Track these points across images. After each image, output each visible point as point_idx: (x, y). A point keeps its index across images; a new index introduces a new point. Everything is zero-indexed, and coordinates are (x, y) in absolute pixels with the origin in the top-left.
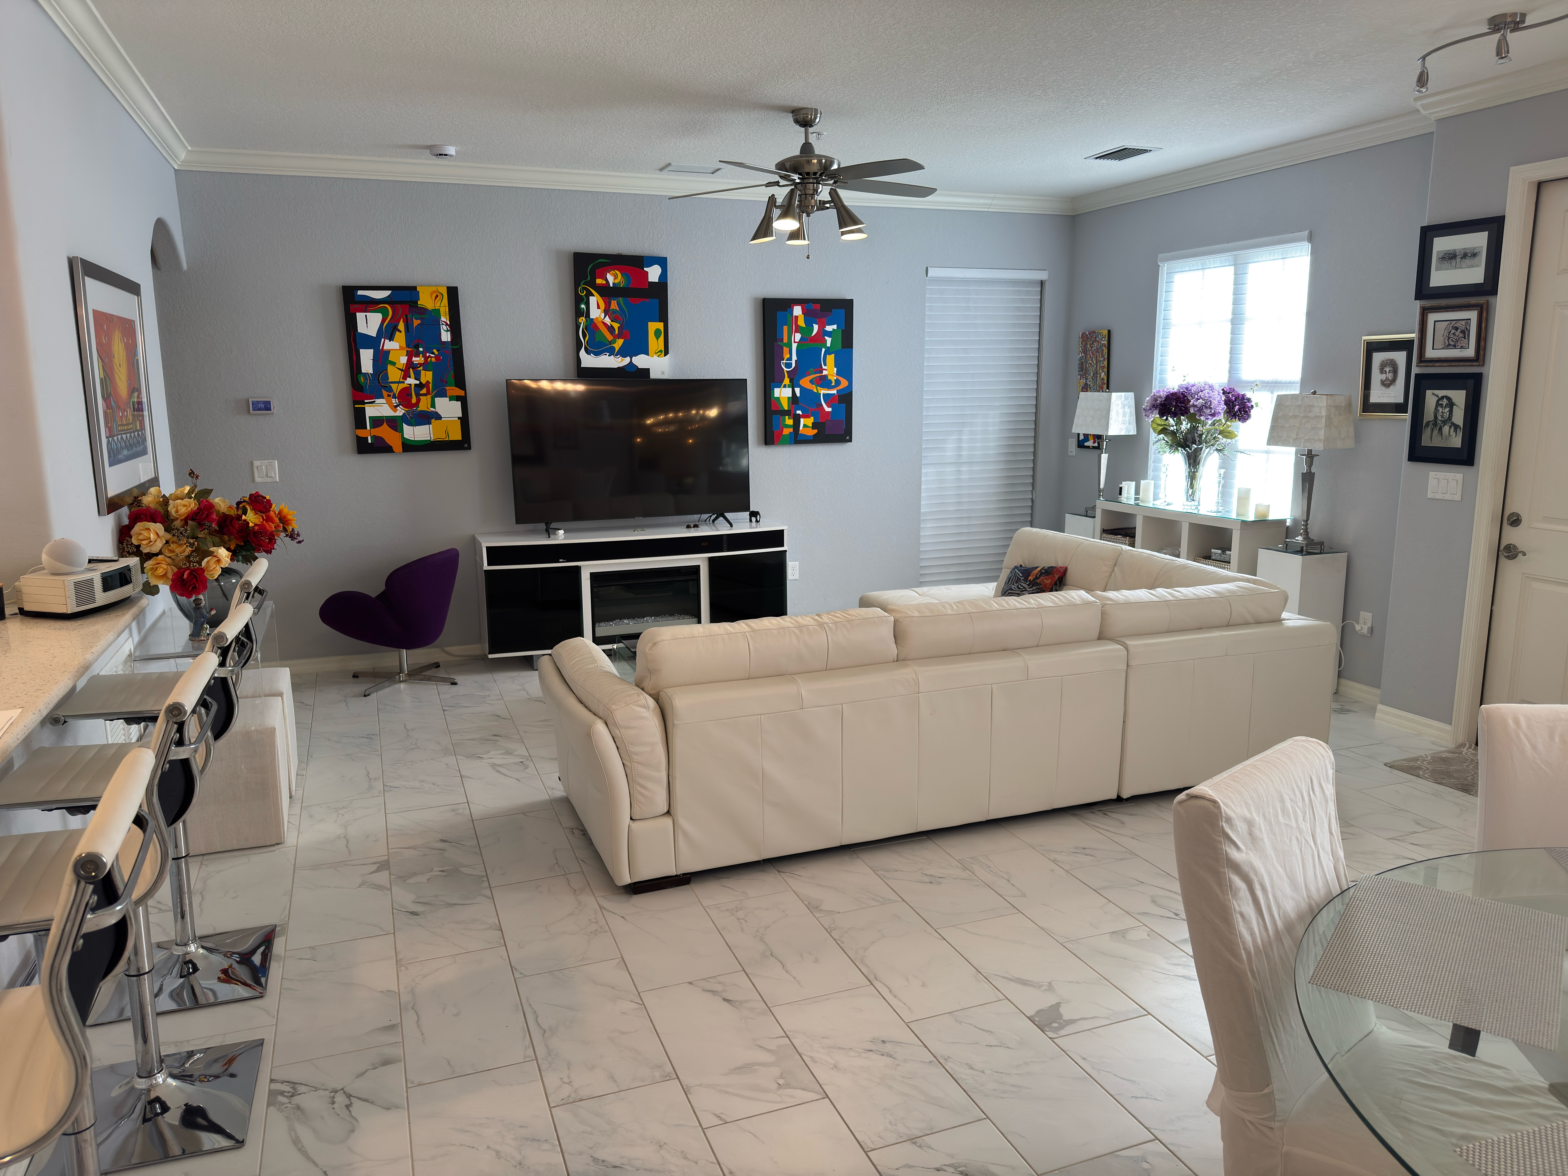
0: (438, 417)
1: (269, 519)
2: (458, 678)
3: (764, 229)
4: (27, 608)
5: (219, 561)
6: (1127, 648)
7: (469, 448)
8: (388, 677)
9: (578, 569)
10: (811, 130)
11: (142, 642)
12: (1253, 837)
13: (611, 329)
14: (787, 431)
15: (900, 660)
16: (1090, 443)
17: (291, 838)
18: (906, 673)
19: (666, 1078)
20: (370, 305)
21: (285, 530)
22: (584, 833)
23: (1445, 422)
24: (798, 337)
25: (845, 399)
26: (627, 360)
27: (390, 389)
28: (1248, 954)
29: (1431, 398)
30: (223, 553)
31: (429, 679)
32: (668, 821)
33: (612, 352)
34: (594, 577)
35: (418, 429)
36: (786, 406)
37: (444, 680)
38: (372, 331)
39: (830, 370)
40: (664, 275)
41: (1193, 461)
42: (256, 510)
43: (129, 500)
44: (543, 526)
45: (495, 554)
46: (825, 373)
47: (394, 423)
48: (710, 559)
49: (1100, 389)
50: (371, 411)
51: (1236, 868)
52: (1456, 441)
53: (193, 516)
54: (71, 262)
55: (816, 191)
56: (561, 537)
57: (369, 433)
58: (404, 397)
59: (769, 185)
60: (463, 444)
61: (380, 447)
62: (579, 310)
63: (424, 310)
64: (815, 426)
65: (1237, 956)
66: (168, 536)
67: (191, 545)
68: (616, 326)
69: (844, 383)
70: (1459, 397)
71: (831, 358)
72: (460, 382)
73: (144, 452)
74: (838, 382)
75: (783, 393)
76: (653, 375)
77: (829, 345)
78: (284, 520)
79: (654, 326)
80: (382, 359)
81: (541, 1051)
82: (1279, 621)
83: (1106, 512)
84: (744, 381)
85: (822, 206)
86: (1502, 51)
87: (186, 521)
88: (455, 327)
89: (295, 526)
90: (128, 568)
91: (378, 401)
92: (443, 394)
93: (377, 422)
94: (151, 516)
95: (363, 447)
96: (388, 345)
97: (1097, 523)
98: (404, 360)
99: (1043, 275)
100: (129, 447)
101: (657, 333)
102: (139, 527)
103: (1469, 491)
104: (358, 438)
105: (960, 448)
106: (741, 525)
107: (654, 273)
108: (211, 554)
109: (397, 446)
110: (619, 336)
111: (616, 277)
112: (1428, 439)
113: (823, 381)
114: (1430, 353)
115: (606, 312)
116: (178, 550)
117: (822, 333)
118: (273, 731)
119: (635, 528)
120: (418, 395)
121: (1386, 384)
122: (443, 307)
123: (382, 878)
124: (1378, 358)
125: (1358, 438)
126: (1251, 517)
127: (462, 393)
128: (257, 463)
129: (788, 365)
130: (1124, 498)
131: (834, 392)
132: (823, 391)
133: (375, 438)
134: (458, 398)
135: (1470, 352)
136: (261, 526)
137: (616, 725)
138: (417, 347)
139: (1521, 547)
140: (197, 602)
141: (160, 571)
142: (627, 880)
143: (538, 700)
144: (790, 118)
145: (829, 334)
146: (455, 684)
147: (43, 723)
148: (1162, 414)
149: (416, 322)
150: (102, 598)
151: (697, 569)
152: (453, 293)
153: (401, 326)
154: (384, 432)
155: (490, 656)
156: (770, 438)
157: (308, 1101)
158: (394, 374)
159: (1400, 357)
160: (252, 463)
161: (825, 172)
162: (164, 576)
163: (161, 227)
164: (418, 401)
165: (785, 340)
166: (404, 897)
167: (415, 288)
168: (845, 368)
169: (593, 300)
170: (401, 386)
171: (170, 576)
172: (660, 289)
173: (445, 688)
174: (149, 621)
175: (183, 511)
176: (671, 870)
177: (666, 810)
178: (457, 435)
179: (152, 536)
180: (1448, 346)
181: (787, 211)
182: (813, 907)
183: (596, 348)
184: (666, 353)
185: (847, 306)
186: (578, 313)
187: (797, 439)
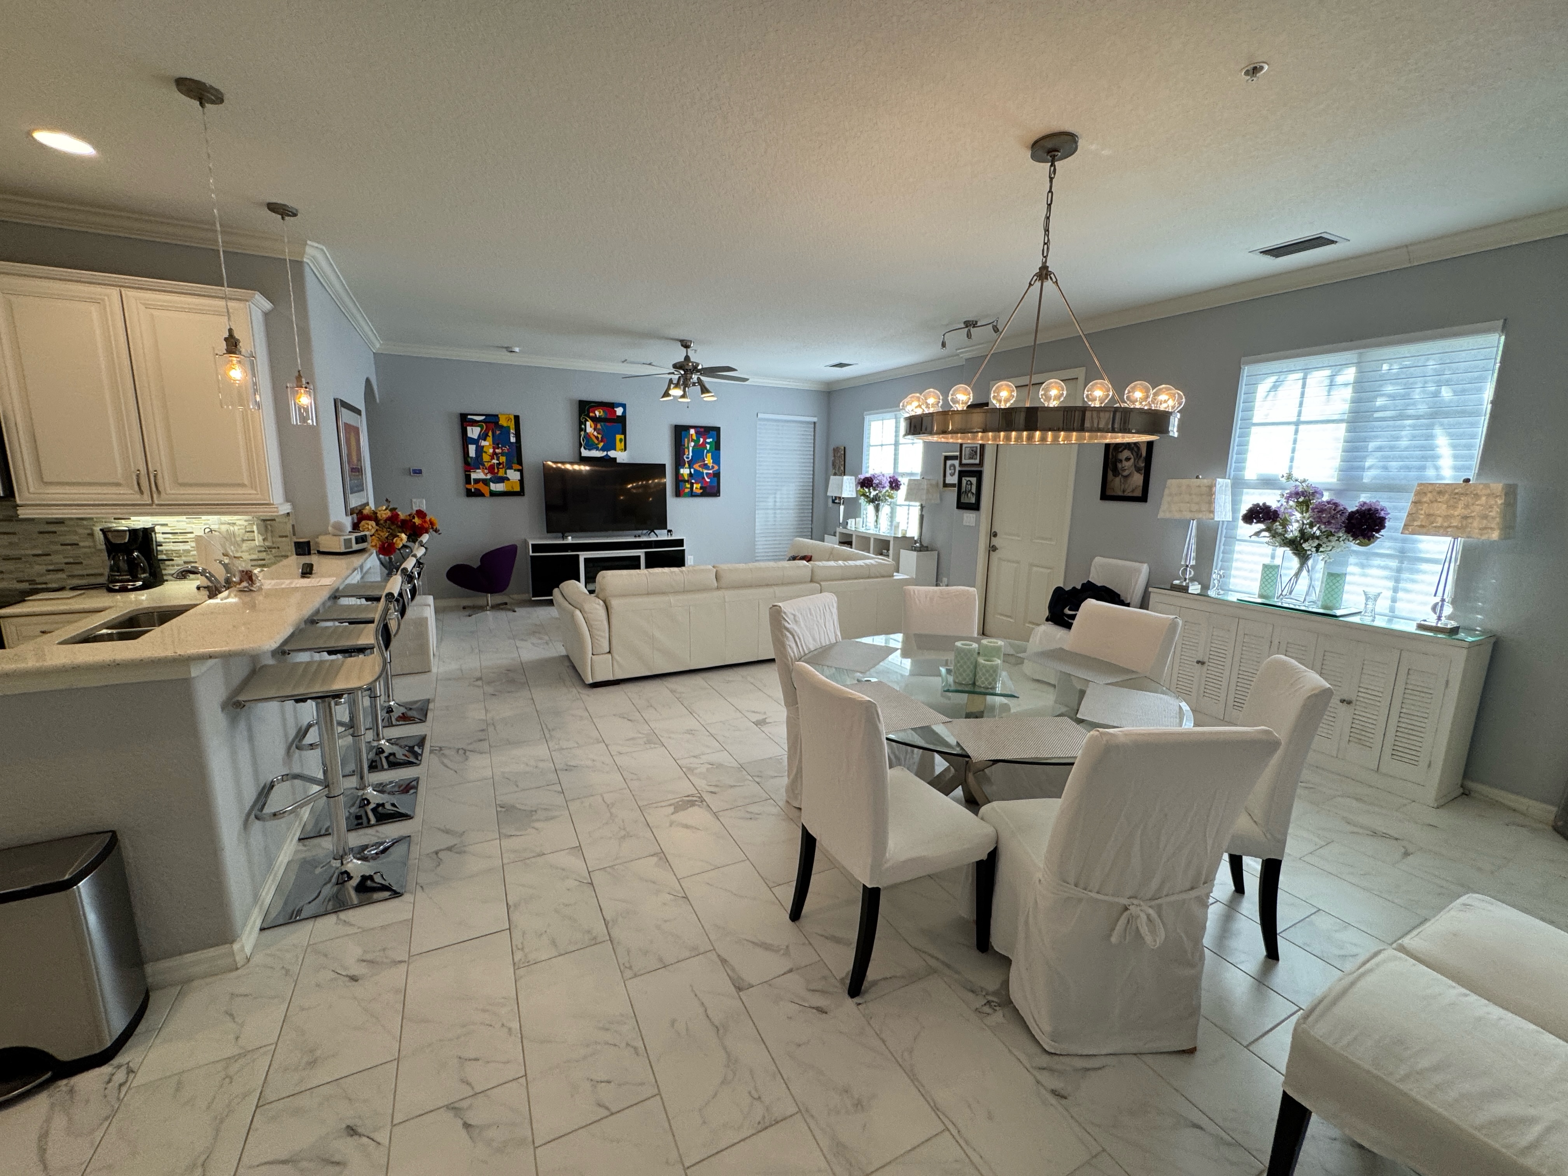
0: (508, 479)
1: (425, 522)
2: (516, 609)
3: (666, 394)
4: (322, 550)
5: (401, 540)
6: (821, 585)
7: (524, 495)
8: (482, 608)
9: (578, 556)
10: (689, 350)
11: (362, 578)
12: (796, 621)
13: (597, 438)
14: (687, 490)
15: (718, 588)
16: (837, 501)
17: (434, 670)
18: (720, 593)
19: (599, 742)
20: (474, 423)
21: (432, 528)
22: (574, 668)
23: (969, 492)
24: (692, 444)
25: (717, 475)
26: (605, 453)
27: (484, 465)
28: (791, 659)
29: (964, 480)
30: (404, 536)
31: (502, 609)
32: (609, 656)
33: (597, 449)
34: (586, 560)
35: (498, 485)
36: (686, 478)
37: (509, 610)
38: (475, 436)
39: (709, 460)
40: (624, 412)
41: (877, 509)
42: (419, 517)
43: (357, 511)
44: (560, 535)
45: (536, 548)
46: (706, 462)
47: (486, 482)
48: (646, 553)
49: (841, 475)
50: (474, 476)
51: (787, 629)
52: (973, 500)
53: (388, 519)
54: (335, 400)
55: (691, 378)
56: (570, 540)
57: (472, 487)
58: (491, 469)
59: (669, 373)
60: (521, 493)
61: (478, 494)
62: (581, 427)
63: (502, 427)
64: (701, 488)
65: (788, 660)
66: (377, 528)
67: (389, 532)
68: (600, 436)
69: (716, 468)
70: (974, 480)
71: (709, 455)
72: (520, 462)
73: (363, 490)
74: (713, 467)
75: (685, 472)
76: (618, 461)
77: (708, 448)
78: (432, 523)
79: (619, 437)
80: (480, 450)
81: (548, 736)
82: (893, 576)
83: (842, 534)
84: (664, 465)
85: (694, 384)
86: (969, 335)
87: (386, 521)
88: (518, 435)
89: (437, 526)
90: (365, 536)
91: (478, 471)
92: (511, 468)
93: (477, 481)
94: (368, 518)
95: (469, 494)
96: (483, 443)
97: (837, 539)
98: (491, 451)
99: (815, 419)
100: (357, 486)
101: (621, 440)
102: (363, 523)
103: (978, 522)
104: (467, 489)
105: (775, 502)
106: (662, 535)
107: (619, 411)
108: (398, 536)
109: (487, 494)
110: (602, 441)
111: (600, 413)
112: (964, 500)
113: (705, 466)
114: (964, 461)
115: (595, 429)
116: (382, 534)
117: (705, 443)
118: (427, 618)
119: (608, 537)
120: (498, 468)
121: (952, 475)
122: (512, 425)
123: (479, 683)
124: (949, 463)
125: (941, 499)
126: (900, 536)
127: (520, 468)
128: (414, 500)
129: (688, 458)
130: (849, 527)
131: (711, 472)
132: (705, 471)
133: (476, 489)
134: (518, 470)
135: (977, 461)
136: (422, 525)
137: (586, 612)
138: (498, 444)
139: (997, 546)
140: (390, 559)
141: (373, 544)
142: (591, 681)
143: (557, 619)
144: (679, 344)
145: (709, 443)
146: (515, 611)
147: (329, 598)
148: (862, 487)
149: (498, 432)
150: (355, 547)
151: (639, 557)
152: (517, 418)
153: (490, 434)
154: (480, 486)
155: (533, 599)
156: (678, 493)
157: (446, 752)
158: (486, 458)
159: (956, 463)
160: (411, 501)
161: (695, 369)
162: (376, 546)
163: (368, 381)
164: (498, 471)
165: (686, 445)
166: (489, 689)
167: (497, 416)
168: (717, 460)
169: (588, 424)
170: (490, 464)
171: (378, 546)
172: (622, 419)
173: (510, 614)
174: (364, 570)
175: (384, 516)
176: (611, 678)
177: (608, 650)
178: (517, 489)
179: (370, 527)
180: (970, 458)
181: (677, 385)
182: (672, 691)
183: (590, 446)
184: (625, 450)
185: (717, 430)
186: (581, 430)
187: (692, 494)
